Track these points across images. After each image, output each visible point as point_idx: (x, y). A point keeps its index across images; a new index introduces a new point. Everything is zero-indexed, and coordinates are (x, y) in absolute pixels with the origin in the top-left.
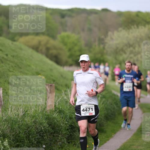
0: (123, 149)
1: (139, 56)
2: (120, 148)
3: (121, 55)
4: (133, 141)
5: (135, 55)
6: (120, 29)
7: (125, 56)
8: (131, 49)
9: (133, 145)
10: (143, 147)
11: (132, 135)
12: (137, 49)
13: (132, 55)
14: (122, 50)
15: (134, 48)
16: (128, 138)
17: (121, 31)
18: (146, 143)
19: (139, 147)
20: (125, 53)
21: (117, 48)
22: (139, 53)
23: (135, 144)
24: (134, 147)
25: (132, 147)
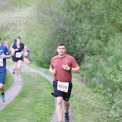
0: (7, 109)
1: (20, 33)
2: (4, 109)
3: (6, 32)
4: (15, 103)
5: (17, 33)
6: (5, 11)
7: (9, 33)
8: (14, 27)
9: (15, 106)
10: (23, 108)
11: (14, 98)
12: (19, 27)
13: (15, 33)
14: (7, 28)
15: (17, 27)
16: (11, 101)
17: (6, 12)
18: (25, 105)
19: (21, 108)
20: (9, 31)
21: (3, 26)
22: (20, 31)
23: (17, 105)
24: (15, 108)
25: (14, 107)
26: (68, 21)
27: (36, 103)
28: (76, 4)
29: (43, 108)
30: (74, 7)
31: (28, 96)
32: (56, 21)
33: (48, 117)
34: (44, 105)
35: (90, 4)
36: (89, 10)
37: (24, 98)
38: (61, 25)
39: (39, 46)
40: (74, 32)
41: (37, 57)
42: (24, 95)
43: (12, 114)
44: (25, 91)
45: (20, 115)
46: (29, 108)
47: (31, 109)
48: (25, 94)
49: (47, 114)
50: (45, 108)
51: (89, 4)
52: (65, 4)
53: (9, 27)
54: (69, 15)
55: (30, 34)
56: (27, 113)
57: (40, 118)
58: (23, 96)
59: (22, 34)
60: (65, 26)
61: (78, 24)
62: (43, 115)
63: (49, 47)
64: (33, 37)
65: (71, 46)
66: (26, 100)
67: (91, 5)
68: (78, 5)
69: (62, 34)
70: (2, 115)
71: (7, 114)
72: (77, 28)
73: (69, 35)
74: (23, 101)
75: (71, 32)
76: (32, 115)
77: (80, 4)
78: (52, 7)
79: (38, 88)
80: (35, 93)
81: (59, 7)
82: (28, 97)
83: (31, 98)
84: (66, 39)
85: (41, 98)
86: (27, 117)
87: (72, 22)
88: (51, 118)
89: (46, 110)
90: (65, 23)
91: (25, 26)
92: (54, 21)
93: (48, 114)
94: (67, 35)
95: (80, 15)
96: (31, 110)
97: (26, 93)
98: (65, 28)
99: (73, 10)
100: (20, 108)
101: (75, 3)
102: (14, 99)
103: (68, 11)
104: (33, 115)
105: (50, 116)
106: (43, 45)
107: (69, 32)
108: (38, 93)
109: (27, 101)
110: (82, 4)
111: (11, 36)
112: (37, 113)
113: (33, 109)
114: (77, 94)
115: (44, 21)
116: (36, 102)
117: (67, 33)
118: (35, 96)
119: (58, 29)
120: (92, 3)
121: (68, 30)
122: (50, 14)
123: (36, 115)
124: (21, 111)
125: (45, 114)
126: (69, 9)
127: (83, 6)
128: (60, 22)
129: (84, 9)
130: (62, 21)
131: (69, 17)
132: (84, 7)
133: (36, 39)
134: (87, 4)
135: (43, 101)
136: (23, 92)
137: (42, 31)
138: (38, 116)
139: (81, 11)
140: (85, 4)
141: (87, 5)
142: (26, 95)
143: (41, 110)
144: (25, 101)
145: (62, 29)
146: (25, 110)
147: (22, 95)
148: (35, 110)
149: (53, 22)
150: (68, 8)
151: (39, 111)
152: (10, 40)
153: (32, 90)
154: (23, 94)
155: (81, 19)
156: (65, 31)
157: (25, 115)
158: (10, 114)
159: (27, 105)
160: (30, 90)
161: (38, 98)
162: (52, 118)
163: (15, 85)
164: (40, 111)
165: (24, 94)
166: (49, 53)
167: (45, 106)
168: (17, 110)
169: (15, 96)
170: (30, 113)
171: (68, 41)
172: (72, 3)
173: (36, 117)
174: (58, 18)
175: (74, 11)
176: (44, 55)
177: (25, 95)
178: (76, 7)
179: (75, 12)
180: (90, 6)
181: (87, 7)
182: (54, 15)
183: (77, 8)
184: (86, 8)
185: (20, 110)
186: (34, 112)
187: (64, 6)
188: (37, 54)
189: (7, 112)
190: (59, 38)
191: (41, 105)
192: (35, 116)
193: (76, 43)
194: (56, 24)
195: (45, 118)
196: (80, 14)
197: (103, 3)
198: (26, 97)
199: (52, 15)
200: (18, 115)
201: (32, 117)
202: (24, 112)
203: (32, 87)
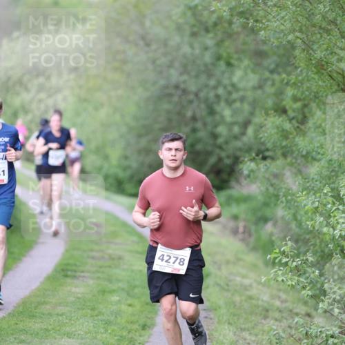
0: (21, 312)
1: (59, 97)
2: (14, 311)
3: (18, 94)
4: (44, 293)
5: (50, 96)
6: (16, 34)
7: (26, 97)
8: (41, 80)
9: (45, 303)
10: (68, 308)
11: (41, 280)
12: (54, 81)
13: (42, 95)
14: (20, 82)
15: (48, 78)
16: (34, 288)
17: (18, 38)
18: (74, 299)
19: (61, 308)
20: (27, 90)
21: (9, 79)
22: (58, 90)
23: (51, 300)
24: (46, 309)
25: (43, 307)
26: (194, 62)
27: (103, 295)
28: (215, 16)
29: (124, 307)
30: (210, 23)
31: (82, 274)
32: (158, 62)
33: (137, 334)
34: (126, 300)
35: (255, 14)
36: (253, 31)
37: (69, 280)
38: (174, 75)
39: (113, 135)
40: (212, 94)
41: (106, 166)
42: (69, 273)
43: (36, 326)
44: (71, 261)
45: (58, 328)
46: (83, 309)
47: (89, 311)
48: (74, 268)
49: (135, 326)
50: (130, 308)
51: (251, 15)
52: (184, 14)
53: (25, 79)
54: (196, 45)
55: (85, 100)
56: (78, 323)
57: (116, 338)
58: (66, 276)
59: (65, 99)
60: (185, 77)
61: (223, 73)
62: (123, 328)
63: (140, 136)
64: (96, 109)
65: (202, 134)
66: (75, 287)
67: (259, 19)
68: (220, 18)
69: (176, 99)
70: (9, 327)
71: (21, 326)
72: (219, 83)
73: (196, 103)
74: (69, 288)
75: (202, 95)
76: (91, 328)
77: (226, 15)
78: (148, 23)
79: (110, 251)
80: (101, 267)
81: (167, 23)
82: (81, 279)
83: (91, 282)
84: (189, 114)
85: (118, 281)
86: (79, 335)
87: (206, 65)
88: (146, 337)
89: (133, 315)
90: (185, 70)
91: (72, 76)
92: (154, 62)
93: (139, 325)
94: (191, 102)
95: (229, 47)
96: (89, 316)
97: (76, 265)
98: (184, 82)
99: (207, 30)
100: (60, 310)
101: (213, 12)
102: (42, 283)
103: (194, 34)
104: (94, 327)
105: (143, 332)
106: (124, 129)
107: (196, 95)
108: (110, 267)
109: (78, 289)
110: (232, 15)
111: (34, 106)
112: (108, 323)
113: (96, 312)
114: (219, 269)
115: (124, 62)
116: (103, 292)
117: (192, 97)
118: (100, 275)
119: (166, 87)
120: (262, 13)
121: (193, 88)
122: (141, 43)
123: (104, 328)
124: (60, 318)
125: (129, 326)
126: (195, 29)
127: (235, 20)
128: (170, 66)
129: (240, 29)
130: (177, 64)
131: (197, 51)
132: (238, 22)
133: (103, 113)
134: (248, 16)
135: (123, 289)
136: (68, 264)
137: (120, 92)
138: (109, 331)
139: (230, 35)
140: (241, 14)
141: (248, 19)
142: (75, 271)
143: (117, 314)
144: (74, 290)
145: (177, 87)
146: (73, 315)
147: (65, 271)
148: (100, 313)
149: (150, 67)
150: (194, 26)
151: (112, 318)
152: (29, 117)
153: (93, 258)
154: (68, 270)
155: (229, 57)
156: (185, 92)
157: (74, 329)
158: (30, 327)
159: (78, 300)
160: (88, 257)
161: (110, 281)
162: (149, 337)
163: (43, 243)
164: (116, 317)
165: (69, 268)
166: (139, 152)
167: (129, 302)
168: (50, 314)
169: (44, 275)
170: (88, 322)
171: (194, 119)
172: (205, 13)
173: (105, 335)
174: (165, 54)
175: (211, 35)
176: (126, 158)
177: (72, 271)
178: (215, 24)
179: (212, 38)
180: (257, 21)
181: (249, 24)
182: (154, 47)
183: (219, 27)
184: (245, 26)
185: (58, 314)
186: (98, 320)
187: (181, 21)
188: (106, 157)
189: (21, 321)
190: (168, 112)
191: (119, 301)
192: (103, 331)
193: (216, 126)
194: (161, 72)
195: (130, 336)
196: (227, 43)
197: (294, 13)
198: (74, 277)
199: (148, 45)
200: (53, 329)
201: (94, 335)
202: (70, 320)
203: (92, 250)
